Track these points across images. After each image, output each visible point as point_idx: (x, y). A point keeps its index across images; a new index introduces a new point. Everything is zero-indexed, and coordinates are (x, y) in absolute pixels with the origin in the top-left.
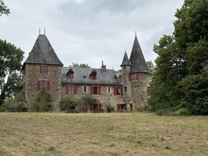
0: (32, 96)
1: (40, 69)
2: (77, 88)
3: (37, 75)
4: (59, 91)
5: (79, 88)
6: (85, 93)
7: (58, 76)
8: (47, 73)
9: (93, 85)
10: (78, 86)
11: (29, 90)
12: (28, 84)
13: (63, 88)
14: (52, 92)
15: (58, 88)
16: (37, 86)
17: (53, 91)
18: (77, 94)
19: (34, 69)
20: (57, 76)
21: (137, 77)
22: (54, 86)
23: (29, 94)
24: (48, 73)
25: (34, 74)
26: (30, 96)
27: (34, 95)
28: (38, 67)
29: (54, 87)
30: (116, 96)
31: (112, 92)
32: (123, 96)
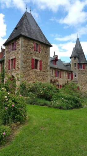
1: (33, 46)
3: (32, 52)
4: (48, 72)
6: (52, 75)
7: (48, 56)
8: (39, 52)
9: (57, 69)
11: (24, 67)
12: (23, 61)
14: (43, 73)
15: (48, 69)
16: (31, 65)
17: (44, 71)
19: (28, 45)
21: (84, 66)
23: (24, 73)
25: (29, 50)
26: (25, 75)
27: (28, 74)
28: (32, 44)
29: (44, 67)
30: (69, 79)
31: (67, 76)
32: (72, 80)
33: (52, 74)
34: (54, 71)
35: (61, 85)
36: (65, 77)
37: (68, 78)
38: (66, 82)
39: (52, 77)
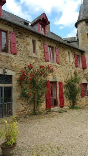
18: (18, 54)
30: (77, 69)
31: (72, 60)
32: (85, 70)
33: (35, 52)
34: (38, 44)
35: (60, 83)
36: (69, 63)
37: (77, 67)
38: (73, 75)
39: (33, 61)
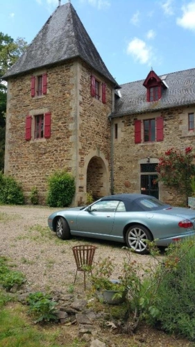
0: (17, 157)
1: (31, 86)
2: (165, 122)
3: (27, 102)
4: (70, 138)
5: (171, 121)
6: (190, 133)
8: (45, 94)
10: (167, 117)
11: (11, 142)
13: (128, 127)
14: (56, 142)
15: (70, 129)
16: (25, 132)
17: (58, 139)
18: (165, 140)
19: (20, 90)
20: (68, 95)
22: (60, 124)
23: (11, 153)
24: (48, 92)
25: (21, 101)
26: (12, 157)
27: (19, 154)
28: (28, 82)
29: (59, 127)
